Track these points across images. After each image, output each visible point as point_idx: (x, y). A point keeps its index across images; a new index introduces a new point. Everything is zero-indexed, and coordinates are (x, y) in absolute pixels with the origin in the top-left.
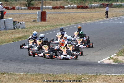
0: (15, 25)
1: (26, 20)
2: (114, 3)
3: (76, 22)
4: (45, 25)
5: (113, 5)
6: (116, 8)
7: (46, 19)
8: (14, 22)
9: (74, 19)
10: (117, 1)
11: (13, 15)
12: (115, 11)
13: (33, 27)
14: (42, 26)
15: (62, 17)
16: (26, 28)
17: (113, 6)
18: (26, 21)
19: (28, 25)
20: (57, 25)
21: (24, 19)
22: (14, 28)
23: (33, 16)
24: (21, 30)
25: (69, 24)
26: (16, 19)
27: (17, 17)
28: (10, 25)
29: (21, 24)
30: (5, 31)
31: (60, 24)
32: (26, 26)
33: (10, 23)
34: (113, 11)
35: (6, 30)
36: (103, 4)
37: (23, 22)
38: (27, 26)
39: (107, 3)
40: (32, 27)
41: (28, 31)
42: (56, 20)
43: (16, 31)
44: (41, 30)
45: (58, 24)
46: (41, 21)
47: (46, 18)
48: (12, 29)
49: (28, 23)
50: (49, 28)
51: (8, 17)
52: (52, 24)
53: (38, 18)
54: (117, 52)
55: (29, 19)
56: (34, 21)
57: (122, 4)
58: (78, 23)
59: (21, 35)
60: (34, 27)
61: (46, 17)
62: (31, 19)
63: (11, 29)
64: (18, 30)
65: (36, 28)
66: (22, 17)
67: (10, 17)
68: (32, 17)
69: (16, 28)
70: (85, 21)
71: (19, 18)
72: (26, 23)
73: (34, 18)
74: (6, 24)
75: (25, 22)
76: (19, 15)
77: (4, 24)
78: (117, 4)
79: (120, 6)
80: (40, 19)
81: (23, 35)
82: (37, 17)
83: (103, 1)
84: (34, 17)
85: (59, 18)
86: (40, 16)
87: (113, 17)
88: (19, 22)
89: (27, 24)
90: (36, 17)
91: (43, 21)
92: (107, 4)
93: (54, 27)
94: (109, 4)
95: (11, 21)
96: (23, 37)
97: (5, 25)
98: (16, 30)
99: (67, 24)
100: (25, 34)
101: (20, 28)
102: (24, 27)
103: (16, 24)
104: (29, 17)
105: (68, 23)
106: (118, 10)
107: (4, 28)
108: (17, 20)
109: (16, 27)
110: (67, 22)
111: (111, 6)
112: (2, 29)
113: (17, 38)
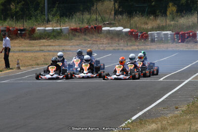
2: (39, 25)
5: (36, 31)
6: (44, 41)
10: (48, 21)
12: (43, 48)
17: (35, 35)
34: (37, 48)
36: (8, 30)
39: (19, 26)
57: (61, 30)
78: (47, 29)
79: (55, 34)
83: (9, 20)
87: (38, 65)
92: (18, 28)
94: (24, 30)
106: (50, 46)
111: (30, 35)
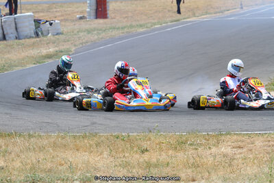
0: (39, 27)
1: (62, 16)
3: (174, 19)
4: (105, 26)
7: (106, 14)
8: (37, 22)
9: (169, 11)
11: (34, 5)
13: (78, 32)
14: (98, 30)
15: (141, 8)
16: (62, 34)
18: (62, 18)
19: (66, 28)
20: (131, 26)
21: (58, 14)
22: (37, 35)
23: (77, 8)
24: (52, 38)
25: (159, 23)
26: (42, 14)
27: (42, 11)
28: (28, 28)
29: (51, 24)
30: (16, 41)
31: (137, 23)
32: (62, 29)
33: (27, 24)
35: (19, 39)
37: (56, 21)
38: (65, 30)
40: (75, 32)
41: (68, 41)
42: (130, 14)
43: (40, 41)
44: (96, 37)
45: (134, 24)
46: (96, 18)
47: (108, 12)
48: (33, 37)
49: (68, 24)
50: (115, 33)
51: (23, 11)
52: (120, 25)
53: (89, 12)
54: (267, 83)
55: (69, 15)
56: (81, 18)
58: (178, 20)
59: (52, 50)
60: (82, 31)
61: (108, 8)
62: (75, 14)
63: (31, 37)
64: (45, 38)
65: (85, 33)
66: (55, 10)
67: (28, 10)
68: (77, 10)
69: (42, 34)
70: (194, 15)
71: (47, 11)
72: (63, 23)
73: (81, 12)
74: (19, 26)
75: (61, 21)
76: (47, 5)
77: (14, 25)
80: (93, 13)
81: (57, 49)
82: (88, 10)
84: (80, 9)
85: (135, 11)
86: (94, 7)
88: (47, 21)
89: (65, 26)
90: (84, 9)
91: (100, 18)
93: (126, 30)
95: (30, 19)
96: (56, 55)
97: (16, 29)
98: (42, 38)
99: (155, 24)
100: (62, 48)
101: (50, 34)
102: (59, 31)
103: (42, 26)
104: (69, 9)
105: (156, 21)
107: (15, 34)
108: (43, 16)
109: (40, 33)
110: (154, 19)
112: (10, 37)
113: (43, 56)
